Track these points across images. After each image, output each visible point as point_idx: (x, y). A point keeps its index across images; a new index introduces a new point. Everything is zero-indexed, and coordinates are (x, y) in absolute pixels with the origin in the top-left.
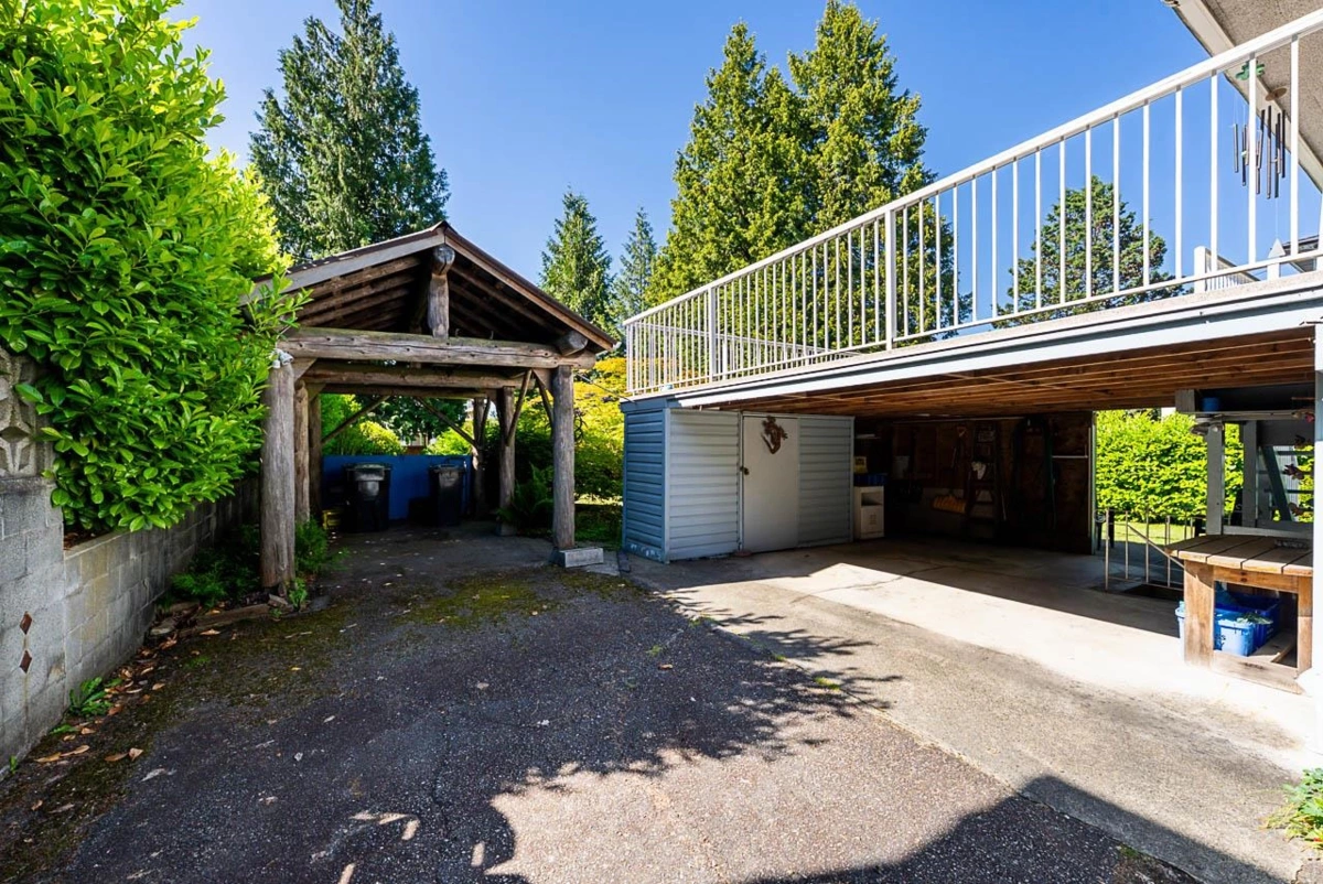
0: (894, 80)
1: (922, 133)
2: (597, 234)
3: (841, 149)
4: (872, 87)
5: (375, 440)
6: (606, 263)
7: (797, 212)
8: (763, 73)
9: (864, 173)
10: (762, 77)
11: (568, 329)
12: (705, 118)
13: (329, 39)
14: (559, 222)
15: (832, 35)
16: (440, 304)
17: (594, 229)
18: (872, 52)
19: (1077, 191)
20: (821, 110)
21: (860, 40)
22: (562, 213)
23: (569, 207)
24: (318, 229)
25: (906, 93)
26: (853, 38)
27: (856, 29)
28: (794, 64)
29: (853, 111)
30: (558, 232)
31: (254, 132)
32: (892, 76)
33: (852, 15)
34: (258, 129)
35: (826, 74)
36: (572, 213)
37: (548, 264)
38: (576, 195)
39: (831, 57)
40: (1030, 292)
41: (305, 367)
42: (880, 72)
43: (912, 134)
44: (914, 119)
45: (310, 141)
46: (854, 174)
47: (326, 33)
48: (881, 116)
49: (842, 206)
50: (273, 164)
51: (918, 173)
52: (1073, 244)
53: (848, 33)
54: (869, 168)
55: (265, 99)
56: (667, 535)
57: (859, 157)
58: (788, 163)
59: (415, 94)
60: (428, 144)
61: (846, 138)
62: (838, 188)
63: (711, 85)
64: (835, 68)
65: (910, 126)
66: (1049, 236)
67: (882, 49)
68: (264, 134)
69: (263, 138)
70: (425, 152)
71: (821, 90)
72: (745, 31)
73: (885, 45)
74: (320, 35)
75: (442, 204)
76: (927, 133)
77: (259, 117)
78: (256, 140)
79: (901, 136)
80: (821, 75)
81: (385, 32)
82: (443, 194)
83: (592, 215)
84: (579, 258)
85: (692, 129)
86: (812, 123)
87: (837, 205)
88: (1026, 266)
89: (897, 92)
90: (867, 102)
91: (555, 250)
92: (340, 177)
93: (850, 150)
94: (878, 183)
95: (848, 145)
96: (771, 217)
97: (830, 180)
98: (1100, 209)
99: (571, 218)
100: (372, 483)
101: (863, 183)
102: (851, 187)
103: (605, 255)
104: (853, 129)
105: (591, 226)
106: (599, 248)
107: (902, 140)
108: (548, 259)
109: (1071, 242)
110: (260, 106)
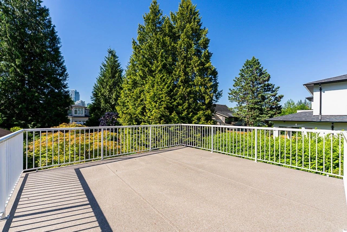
0: (201, 24)
1: (209, 40)
2: (118, 62)
3: (184, 43)
4: (194, 25)
6: (121, 71)
7: (170, 62)
8: (161, 16)
9: (190, 51)
10: (161, 17)
12: (141, 28)
14: (106, 57)
15: (183, 8)
17: (117, 60)
18: (194, 14)
19: (250, 60)
20: (179, 30)
21: (191, 10)
22: (107, 55)
23: (109, 53)
25: (205, 28)
26: (189, 9)
27: (190, 6)
28: (171, 15)
29: (188, 32)
30: (105, 60)
32: (201, 23)
33: (189, 2)
35: (181, 19)
36: (111, 55)
37: (102, 70)
38: (112, 49)
39: (182, 14)
40: (238, 86)
42: (196, 20)
43: (206, 40)
44: (206, 36)
46: (187, 51)
48: (196, 34)
49: (184, 61)
51: (207, 53)
52: (249, 74)
53: (187, 7)
54: (192, 50)
57: (189, 46)
58: (167, 46)
60: (55, 28)
61: (185, 40)
62: (182, 55)
63: (144, 18)
64: (183, 17)
65: (205, 38)
66: (243, 72)
67: (198, 14)
71: (179, 24)
72: (157, 3)
73: (199, 13)
76: (210, 41)
79: (202, 41)
80: (179, 19)
83: (118, 56)
84: (112, 69)
85: (138, 31)
86: (176, 34)
87: (182, 61)
88: (237, 79)
89: (202, 27)
90: (192, 29)
91: (104, 66)
93: (186, 43)
94: (194, 55)
95: (186, 42)
96: (161, 63)
97: (180, 52)
98: (255, 65)
99: (110, 56)
101: (190, 54)
102: (187, 55)
103: (121, 68)
104: (188, 37)
105: (117, 59)
106: (120, 66)
107: (203, 42)
108: (102, 68)
109: (248, 73)
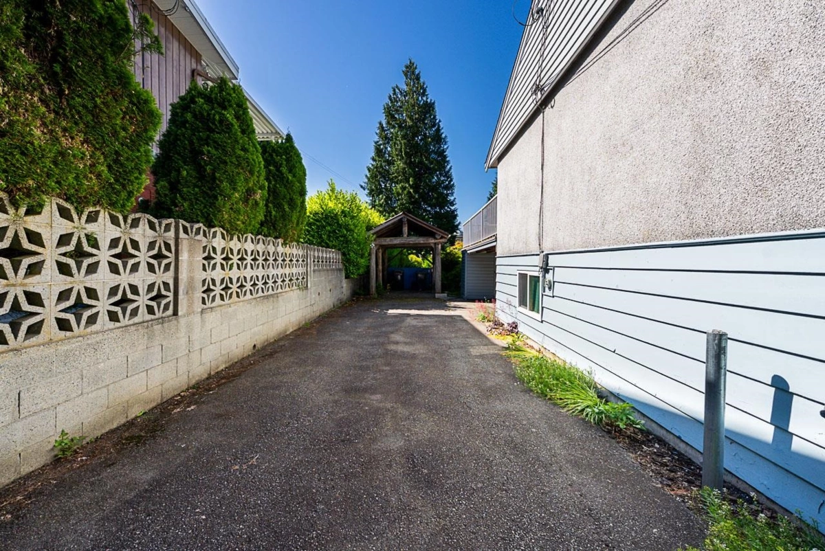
11: (436, 233)
13: (401, 92)
16: (405, 229)
41: (378, 246)
45: (393, 141)
47: (399, 89)
50: (381, 150)
55: (378, 125)
56: (466, 293)
59: (433, 103)
60: (440, 124)
68: (378, 140)
69: (378, 142)
70: (438, 129)
74: (397, 90)
75: (445, 152)
77: (377, 133)
78: (376, 143)
81: (422, 80)
82: (445, 147)
100: (399, 276)
110: (377, 129)
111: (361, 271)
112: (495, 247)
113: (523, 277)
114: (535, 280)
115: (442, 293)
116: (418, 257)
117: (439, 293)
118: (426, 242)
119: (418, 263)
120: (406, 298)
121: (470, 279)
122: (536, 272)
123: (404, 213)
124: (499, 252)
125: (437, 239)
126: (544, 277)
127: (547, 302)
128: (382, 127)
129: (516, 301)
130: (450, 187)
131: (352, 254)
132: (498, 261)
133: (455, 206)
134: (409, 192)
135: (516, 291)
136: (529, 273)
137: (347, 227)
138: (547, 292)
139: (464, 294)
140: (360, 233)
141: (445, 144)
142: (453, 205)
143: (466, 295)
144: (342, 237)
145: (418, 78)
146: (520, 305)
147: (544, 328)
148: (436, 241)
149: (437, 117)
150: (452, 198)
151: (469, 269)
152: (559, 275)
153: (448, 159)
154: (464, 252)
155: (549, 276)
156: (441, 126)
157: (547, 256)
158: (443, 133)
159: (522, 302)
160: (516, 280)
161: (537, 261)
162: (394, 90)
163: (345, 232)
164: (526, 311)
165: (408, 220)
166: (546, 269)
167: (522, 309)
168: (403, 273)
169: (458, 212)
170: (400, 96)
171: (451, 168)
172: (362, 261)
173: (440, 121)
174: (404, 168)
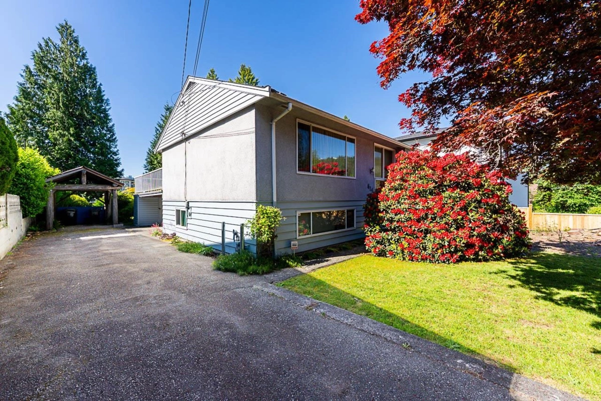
5: (77, 201)
13: (54, 46)
16: (84, 179)
24: (51, 123)
31: (20, 82)
34: (22, 80)
41: (54, 191)
45: (47, 89)
47: (53, 43)
50: (29, 93)
55: (24, 68)
59: (95, 68)
68: (25, 83)
69: (24, 84)
70: (99, 91)
74: (50, 44)
75: (108, 111)
77: (22, 76)
78: (21, 85)
81: (80, 44)
82: (107, 107)
92: (61, 104)
100: (72, 214)
110: (23, 71)
111: (40, 211)
112: (161, 195)
113: (178, 211)
114: (184, 212)
115: (119, 223)
116: (81, 196)
117: (116, 224)
118: (104, 188)
119: (82, 201)
120: (86, 230)
121: (142, 212)
122: (184, 209)
123: (84, 167)
124: (164, 198)
125: (113, 187)
126: (188, 211)
127: (189, 221)
128: (30, 72)
129: (175, 223)
130: (113, 140)
131: (32, 198)
132: (164, 203)
133: (118, 156)
134: (69, 140)
135: (175, 218)
136: (181, 210)
137: (27, 177)
138: (189, 217)
139: (137, 224)
140: (41, 181)
141: (108, 105)
142: (116, 155)
143: (138, 224)
144: (21, 184)
145: (76, 41)
146: (177, 224)
147: (188, 232)
148: (113, 188)
149: (98, 80)
150: (115, 150)
151: (141, 207)
152: (193, 210)
153: (110, 118)
154: (136, 197)
155: (189, 211)
156: (103, 89)
157: (188, 202)
158: (104, 95)
159: (178, 223)
160: (174, 213)
161: (185, 204)
162: (47, 43)
163: (25, 181)
164: (180, 226)
165: (87, 172)
166: (188, 208)
167: (178, 226)
168: (76, 212)
169: (121, 161)
170: (53, 49)
171: (113, 125)
172: (43, 204)
173: (101, 84)
174: (62, 117)
